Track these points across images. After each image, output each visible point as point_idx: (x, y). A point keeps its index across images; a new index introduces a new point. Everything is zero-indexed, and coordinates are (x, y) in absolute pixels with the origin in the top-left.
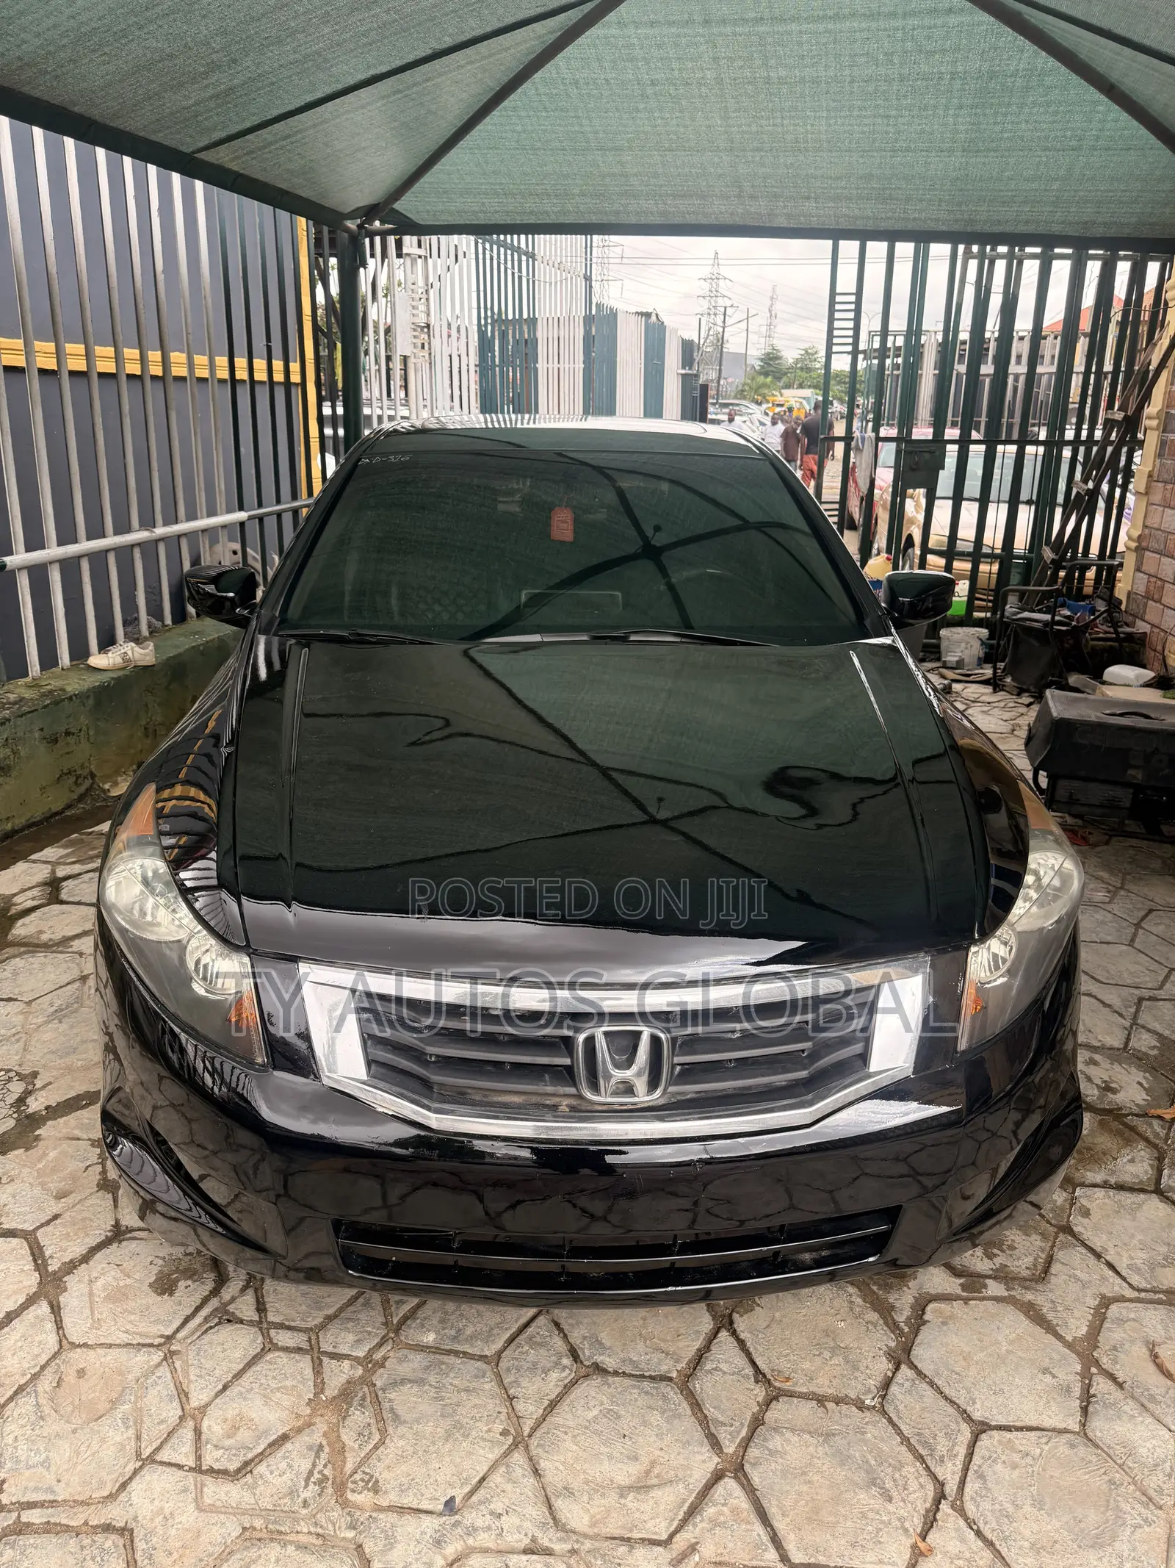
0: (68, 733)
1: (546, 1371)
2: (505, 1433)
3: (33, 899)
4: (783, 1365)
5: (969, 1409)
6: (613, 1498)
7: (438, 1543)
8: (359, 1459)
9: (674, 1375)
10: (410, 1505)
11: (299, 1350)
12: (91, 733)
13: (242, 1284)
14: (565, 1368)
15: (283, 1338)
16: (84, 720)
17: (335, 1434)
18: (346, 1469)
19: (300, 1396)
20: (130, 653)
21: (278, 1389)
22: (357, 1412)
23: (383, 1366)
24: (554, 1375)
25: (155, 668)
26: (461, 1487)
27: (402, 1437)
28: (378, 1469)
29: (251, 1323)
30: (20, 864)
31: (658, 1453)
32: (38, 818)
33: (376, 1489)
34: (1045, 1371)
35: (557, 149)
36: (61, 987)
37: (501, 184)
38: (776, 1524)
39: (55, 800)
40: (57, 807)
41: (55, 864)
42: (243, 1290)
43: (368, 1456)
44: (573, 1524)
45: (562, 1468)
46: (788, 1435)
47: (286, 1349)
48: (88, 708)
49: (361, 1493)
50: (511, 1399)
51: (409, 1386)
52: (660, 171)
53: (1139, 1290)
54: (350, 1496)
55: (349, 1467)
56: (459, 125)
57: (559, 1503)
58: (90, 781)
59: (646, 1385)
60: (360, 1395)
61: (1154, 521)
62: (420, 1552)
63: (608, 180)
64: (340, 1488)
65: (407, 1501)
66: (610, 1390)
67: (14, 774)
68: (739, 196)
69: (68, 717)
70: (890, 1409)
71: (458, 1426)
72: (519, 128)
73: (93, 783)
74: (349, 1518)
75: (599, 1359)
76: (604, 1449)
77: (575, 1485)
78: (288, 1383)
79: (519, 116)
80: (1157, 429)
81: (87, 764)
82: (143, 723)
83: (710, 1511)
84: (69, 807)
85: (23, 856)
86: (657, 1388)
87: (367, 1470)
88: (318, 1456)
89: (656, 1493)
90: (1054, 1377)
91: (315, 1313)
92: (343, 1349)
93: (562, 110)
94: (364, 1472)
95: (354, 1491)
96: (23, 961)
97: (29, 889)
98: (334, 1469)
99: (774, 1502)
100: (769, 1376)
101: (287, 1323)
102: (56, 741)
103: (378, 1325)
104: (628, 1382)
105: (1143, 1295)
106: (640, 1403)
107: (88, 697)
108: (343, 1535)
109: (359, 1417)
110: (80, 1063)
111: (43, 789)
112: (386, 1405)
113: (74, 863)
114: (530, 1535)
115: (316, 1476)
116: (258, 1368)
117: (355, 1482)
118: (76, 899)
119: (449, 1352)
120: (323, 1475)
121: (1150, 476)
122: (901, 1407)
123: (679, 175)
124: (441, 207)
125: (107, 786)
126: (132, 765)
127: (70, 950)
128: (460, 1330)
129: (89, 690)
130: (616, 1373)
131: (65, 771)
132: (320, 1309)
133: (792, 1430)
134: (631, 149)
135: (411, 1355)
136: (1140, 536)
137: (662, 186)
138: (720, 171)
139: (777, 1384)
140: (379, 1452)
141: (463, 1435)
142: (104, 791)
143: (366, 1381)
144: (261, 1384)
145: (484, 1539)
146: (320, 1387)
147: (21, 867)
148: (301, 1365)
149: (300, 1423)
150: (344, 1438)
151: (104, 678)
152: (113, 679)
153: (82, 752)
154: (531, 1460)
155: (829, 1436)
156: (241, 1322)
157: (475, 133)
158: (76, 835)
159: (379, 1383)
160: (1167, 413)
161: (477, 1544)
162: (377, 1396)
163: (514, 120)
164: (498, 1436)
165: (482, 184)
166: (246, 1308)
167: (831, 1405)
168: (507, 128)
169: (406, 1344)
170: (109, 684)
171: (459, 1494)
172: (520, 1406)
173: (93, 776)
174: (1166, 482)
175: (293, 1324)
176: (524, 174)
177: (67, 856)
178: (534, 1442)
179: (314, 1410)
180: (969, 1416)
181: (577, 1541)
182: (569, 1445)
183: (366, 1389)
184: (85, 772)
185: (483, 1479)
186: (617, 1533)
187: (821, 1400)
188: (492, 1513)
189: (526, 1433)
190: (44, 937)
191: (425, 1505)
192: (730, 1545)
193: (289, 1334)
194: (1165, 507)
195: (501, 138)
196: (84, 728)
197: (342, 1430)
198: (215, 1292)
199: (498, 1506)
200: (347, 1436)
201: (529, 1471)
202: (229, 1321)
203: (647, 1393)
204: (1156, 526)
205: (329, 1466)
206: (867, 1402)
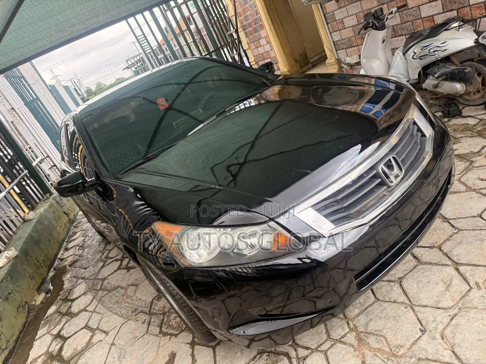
0: (9, 294)
1: (392, 290)
2: (406, 308)
3: (57, 345)
4: (432, 242)
5: (472, 215)
6: (448, 294)
7: (434, 338)
8: (387, 346)
9: (416, 264)
10: (414, 340)
11: (332, 345)
12: (16, 289)
13: (293, 350)
14: (394, 285)
15: (324, 347)
16: (11, 286)
17: (372, 349)
18: (388, 351)
19: (351, 352)
20: (7, 255)
21: (343, 356)
22: (369, 340)
23: (357, 327)
24: (395, 289)
25: (19, 255)
26: (418, 325)
27: (387, 332)
28: (394, 343)
29: (311, 354)
30: (34, 343)
31: (439, 278)
32: (21, 328)
33: (402, 347)
34: (471, 198)
35: (43, 19)
36: (109, 352)
37: (26, 41)
38: (481, 264)
39: (22, 319)
40: (24, 320)
41: (48, 332)
42: (296, 350)
43: (388, 344)
44: (450, 305)
45: (428, 300)
46: (455, 250)
47: (329, 348)
48: (9, 281)
49: (400, 351)
50: (395, 302)
51: (370, 323)
52: (81, 13)
53: (461, 174)
54: (399, 354)
55: (388, 350)
56: (4, 25)
57: (440, 305)
58: (27, 305)
59: (415, 270)
60: (363, 336)
61: (256, 53)
62: (434, 344)
63: (64, 24)
64: (395, 356)
65: (412, 340)
66: (410, 279)
67: (3, 318)
68: (108, 11)
69: (6, 288)
70: (461, 228)
71: (394, 317)
72: (27, 17)
73: (28, 305)
74: (407, 357)
75: (398, 276)
76: (430, 288)
77: (437, 299)
78: (343, 352)
79: (26, 12)
80: (242, 31)
81: (22, 300)
82: (28, 275)
83: (468, 275)
84: (27, 318)
85: (34, 340)
86: (418, 269)
87: (393, 346)
88: (378, 356)
89: (453, 283)
90: (474, 197)
91: (322, 335)
92: (343, 333)
93: (41, 4)
94: (393, 347)
95: (398, 352)
96: (83, 359)
97: (51, 344)
98: (386, 354)
99: (474, 261)
100: (432, 246)
101: (319, 344)
102: (8, 299)
103: (340, 321)
104: (410, 274)
105: (462, 174)
106: (420, 275)
107: (7, 277)
108: (412, 362)
109: (372, 340)
110: (151, 360)
111: (15, 317)
112: (372, 332)
113: (55, 327)
114: (447, 316)
115: (385, 360)
116: (331, 358)
117: (395, 351)
118: (73, 333)
119: (365, 309)
120: (386, 358)
121: (248, 43)
122: (462, 226)
123: (87, 12)
124: (6, 60)
125: (33, 303)
126: (35, 292)
127: (94, 344)
128: (360, 303)
129: (6, 275)
130: (405, 276)
131: (17, 307)
132: (321, 333)
133: (454, 248)
134: (69, 8)
135: (359, 318)
136: (254, 60)
137: (82, 18)
138: (99, 5)
139: (436, 245)
140: (388, 340)
141: (399, 317)
142: (34, 305)
143: (358, 333)
144: (338, 360)
145: (441, 327)
146: (351, 345)
147: (36, 344)
148: (339, 347)
149: (361, 356)
150: (376, 347)
151: (7, 267)
152: (10, 266)
153: (17, 297)
154: (419, 306)
155: (461, 243)
156: (308, 356)
157: (12, 26)
158: (42, 322)
159: (362, 330)
160: (242, 26)
161: (441, 330)
162: (367, 333)
163: (25, 14)
164: (406, 310)
165: (19, 44)
166: (302, 352)
167: (451, 238)
168: (23, 19)
169: (353, 318)
170: (10, 269)
171: (419, 326)
172: (399, 301)
173: (27, 303)
174: (253, 42)
175: (321, 343)
176: (34, 34)
177: (49, 327)
178: (414, 303)
179: (359, 351)
180: (474, 216)
181: (457, 306)
182: (422, 295)
183: (362, 334)
184: (24, 303)
185: (418, 319)
186: (460, 297)
187: (448, 239)
188: (433, 321)
189: (409, 303)
190: (79, 348)
191: (417, 337)
192: (481, 276)
193: (324, 345)
194: (257, 48)
195: (22, 23)
196: (13, 289)
197: (372, 347)
198: (290, 358)
199: (431, 319)
200: (376, 346)
201: (424, 308)
202: (305, 359)
203: (418, 272)
204: (257, 54)
205: (383, 355)
206: (455, 232)
